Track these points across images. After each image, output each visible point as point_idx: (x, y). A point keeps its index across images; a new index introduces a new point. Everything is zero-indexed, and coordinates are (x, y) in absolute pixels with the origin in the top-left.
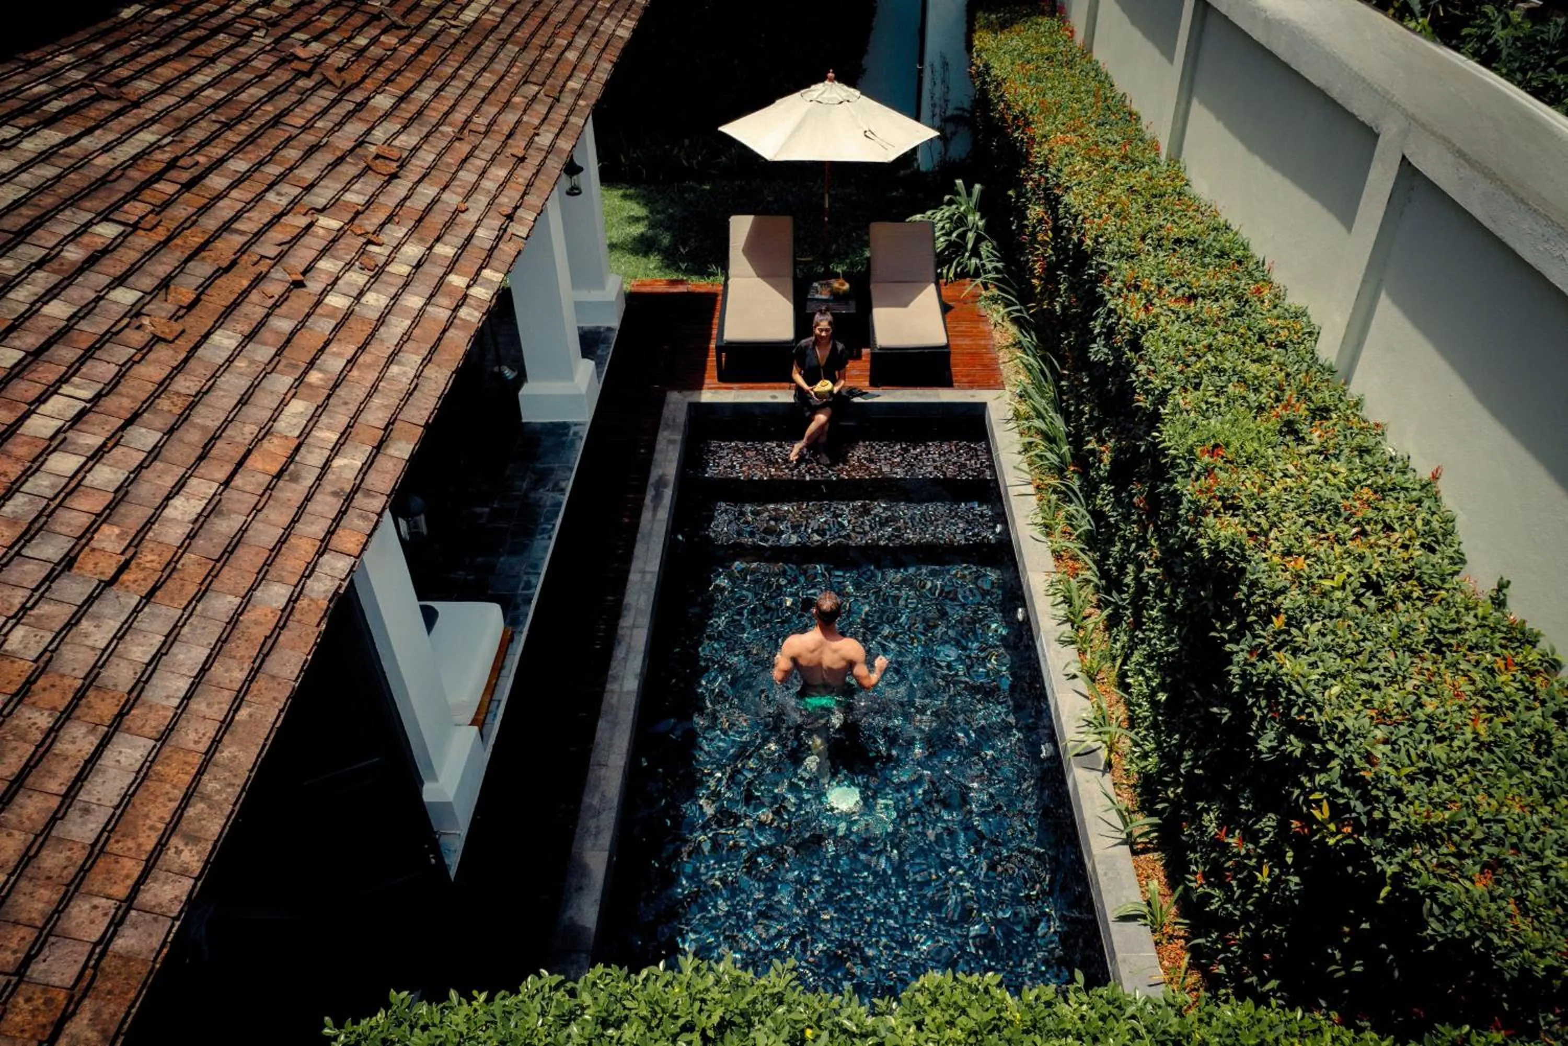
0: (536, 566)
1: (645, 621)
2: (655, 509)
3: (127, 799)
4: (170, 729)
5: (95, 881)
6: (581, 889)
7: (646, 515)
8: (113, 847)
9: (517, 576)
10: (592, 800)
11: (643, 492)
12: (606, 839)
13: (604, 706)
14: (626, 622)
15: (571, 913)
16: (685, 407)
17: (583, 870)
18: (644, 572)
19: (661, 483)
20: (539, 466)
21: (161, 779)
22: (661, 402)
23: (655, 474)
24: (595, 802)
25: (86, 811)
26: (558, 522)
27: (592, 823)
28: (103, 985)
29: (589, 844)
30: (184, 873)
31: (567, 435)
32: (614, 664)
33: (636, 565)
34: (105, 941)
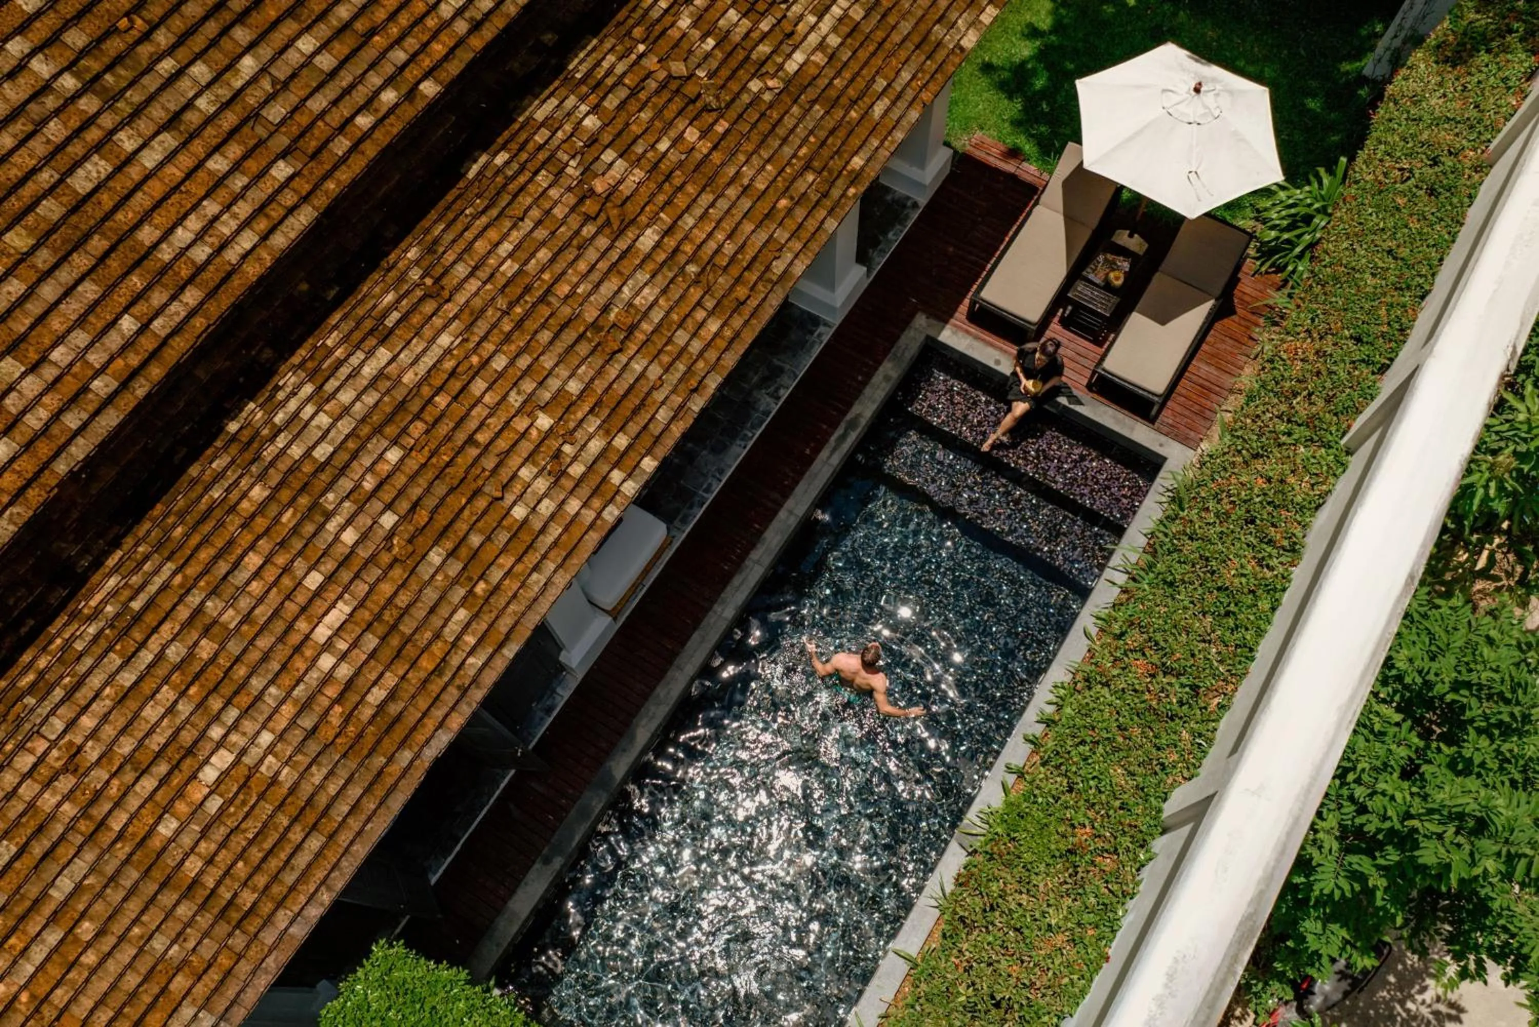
0: (722, 472)
1: (767, 560)
2: (834, 450)
3: (309, 866)
4: (336, 832)
5: (289, 903)
6: (624, 750)
7: (824, 454)
8: (299, 888)
9: (705, 476)
10: (661, 691)
11: (834, 425)
12: (654, 725)
13: (704, 623)
14: (755, 555)
15: (612, 764)
16: (922, 338)
17: (632, 738)
18: (791, 512)
19: (852, 425)
20: (776, 362)
21: (325, 858)
22: (906, 322)
23: (856, 409)
24: (662, 695)
25: (292, 869)
26: (758, 433)
27: (653, 708)
28: (281, 946)
29: (644, 722)
30: (322, 904)
31: (812, 333)
32: (728, 588)
33: (790, 503)
34: (286, 929)
